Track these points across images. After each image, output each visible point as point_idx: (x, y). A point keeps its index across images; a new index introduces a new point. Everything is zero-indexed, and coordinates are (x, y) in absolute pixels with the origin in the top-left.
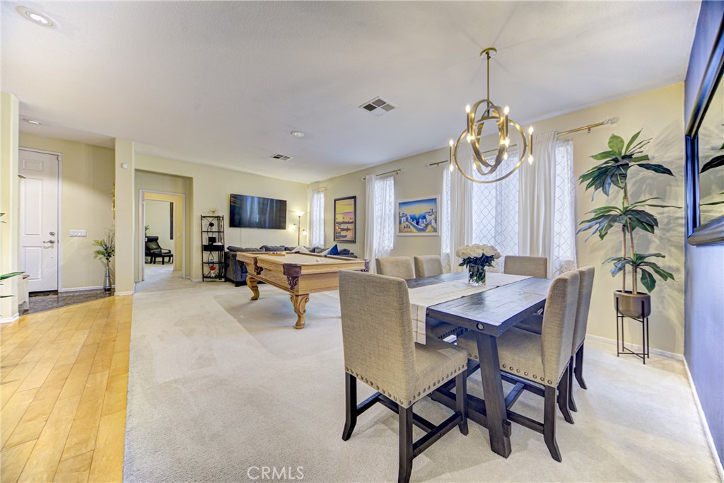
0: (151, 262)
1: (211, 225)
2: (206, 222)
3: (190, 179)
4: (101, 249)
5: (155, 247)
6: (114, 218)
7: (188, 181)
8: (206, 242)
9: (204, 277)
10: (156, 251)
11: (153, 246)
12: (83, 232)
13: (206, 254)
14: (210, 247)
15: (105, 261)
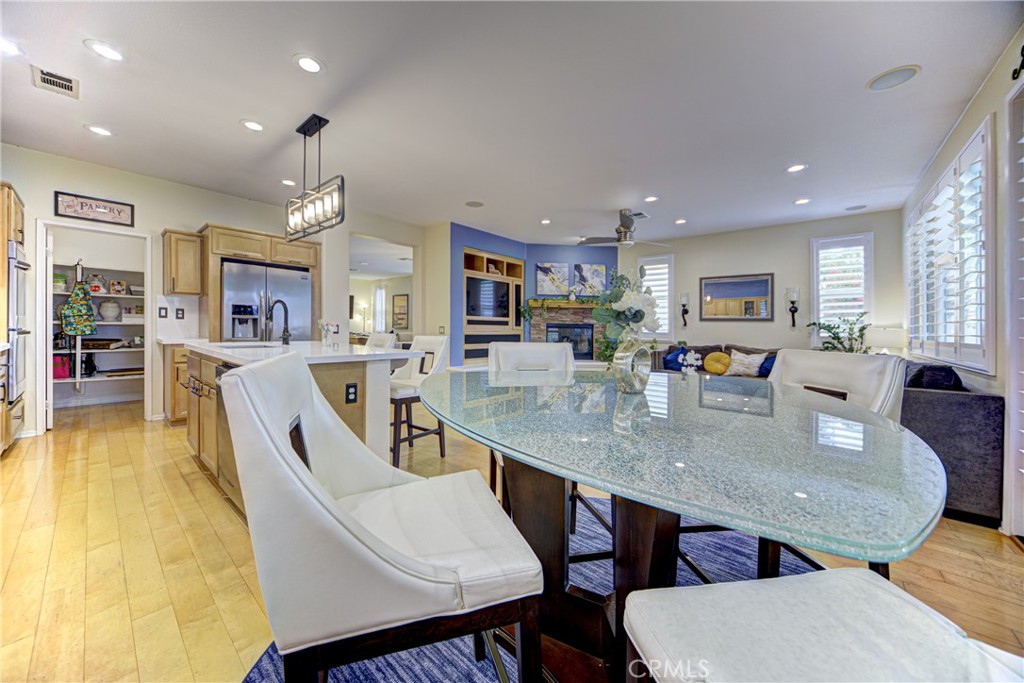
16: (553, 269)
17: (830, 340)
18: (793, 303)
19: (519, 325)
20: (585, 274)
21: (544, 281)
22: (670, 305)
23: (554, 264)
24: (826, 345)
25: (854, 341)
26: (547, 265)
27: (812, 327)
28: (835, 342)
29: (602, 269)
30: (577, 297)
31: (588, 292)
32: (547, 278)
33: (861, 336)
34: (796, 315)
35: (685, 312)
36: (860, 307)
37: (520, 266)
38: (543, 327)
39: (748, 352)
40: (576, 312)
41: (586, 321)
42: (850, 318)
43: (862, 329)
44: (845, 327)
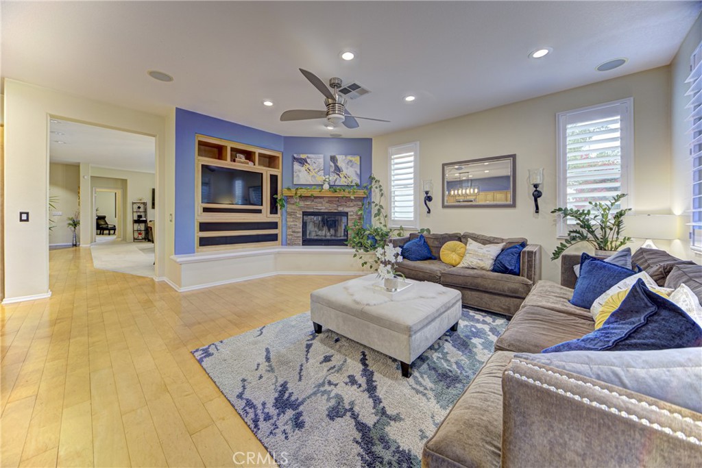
0: (100, 234)
1: (139, 208)
2: (136, 206)
3: (126, 180)
4: (71, 222)
5: (103, 223)
6: (79, 205)
7: (124, 182)
8: (136, 218)
9: (134, 239)
10: (104, 226)
11: (102, 222)
12: (60, 213)
13: (136, 226)
14: (138, 221)
15: (73, 228)
16: (308, 161)
17: (578, 228)
18: (536, 186)
19: (276, 213)
20: (339, 164)
21: (300, 171)
22: (415, 192)
23: (309, 155)
24: (573, 234)
25: (608, 230)
26: (303, 156)
27: (557, 213)
28: (585, 231)
29: (356, 159)
30: (331, 186)
31: (343, 181)
32: (303, 169)
33: (618, 224)
34: (539, 200)
35: (429, 199)
36: (616, 189)
37: (278, 157)
38: (300, 215)
39: (485, 241)
40: (331, 200)
41: (341, 209)
42: (603, 203)
43: (619, 215)
44: (596, 213)
